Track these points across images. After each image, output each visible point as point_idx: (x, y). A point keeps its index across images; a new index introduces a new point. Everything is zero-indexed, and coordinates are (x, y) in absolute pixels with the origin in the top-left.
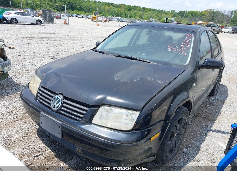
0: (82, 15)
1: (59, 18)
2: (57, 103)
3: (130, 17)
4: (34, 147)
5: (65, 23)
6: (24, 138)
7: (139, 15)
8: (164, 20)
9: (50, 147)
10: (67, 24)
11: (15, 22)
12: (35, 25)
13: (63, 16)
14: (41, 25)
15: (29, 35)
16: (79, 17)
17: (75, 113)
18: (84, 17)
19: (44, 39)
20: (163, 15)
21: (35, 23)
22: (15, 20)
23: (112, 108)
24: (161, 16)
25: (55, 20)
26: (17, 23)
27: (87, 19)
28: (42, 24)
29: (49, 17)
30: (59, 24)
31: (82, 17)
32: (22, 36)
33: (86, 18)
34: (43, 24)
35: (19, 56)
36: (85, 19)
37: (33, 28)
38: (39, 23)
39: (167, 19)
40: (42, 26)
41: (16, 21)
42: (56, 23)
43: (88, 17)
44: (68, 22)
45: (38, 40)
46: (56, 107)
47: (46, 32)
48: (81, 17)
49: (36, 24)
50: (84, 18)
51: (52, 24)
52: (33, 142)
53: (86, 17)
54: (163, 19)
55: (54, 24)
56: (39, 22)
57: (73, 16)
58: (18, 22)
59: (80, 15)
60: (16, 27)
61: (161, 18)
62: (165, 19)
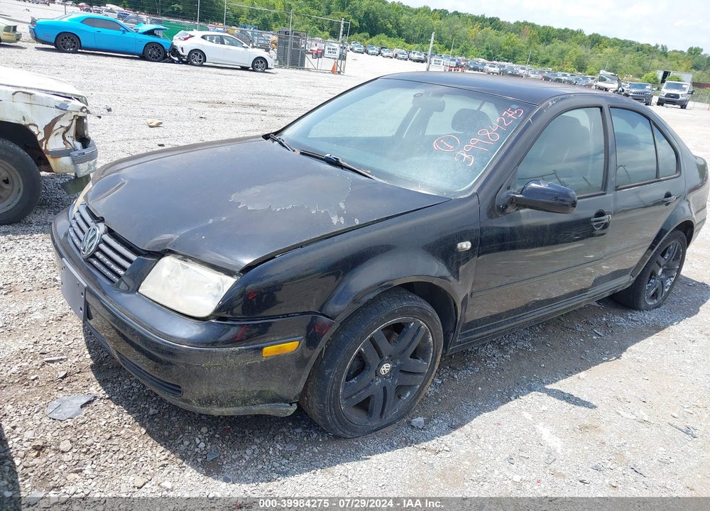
0: (396, 51)
1: (319, 55)
2: (90, 241)
3: (545, 63)
4: (58, 343)
5: (333, 71)
6: (50, 322)
7: (574, 58)
8: (656, 79)
9: (92, 350)
10: (339, 73)
11: (200, 61)
12: (248, 72)
13: (330, 49)
14: (266, 72)
15: (217, 96)
16: (385, 54)
17: (113, 266)
18: (401, 56)
19: (248, 110)
20: (656, 62)
21: (249, 65)
22: (199, 54)
23: (188, 265)
24: (648, 64)
25: (309, 61)
26: (204, 64)
27: (409, 61)
28: (267, 68)
29: (292, 52)
30: (316, 70)
31: (396, 56)
32: (198, 98)
33: (406, 60)
34: (270, 69)
35: (160, 145)
36: (403, 61)
37: (239, 78)
38: (260, 65)
39: (666, 74)
40: (266, 74)
41: (202, 59)
42: (308, 69)
43: (412, 55)
44: (344, 67)
45: (233, 109)
46: (87, 249)
47: (267, 91)
48: (391, 54)
49: (251, 69)
50: (401, 59)
51: (298, 71)
52: (64, 333)
53: (406, 56)
54: (651, 74)
55: (302, 72)
56: (262, 62)
57: (370, 51)
58: (205, 62)
59: (391, 49)
60: (196, 74)
61: (646, 70)
62: (660, 75)
